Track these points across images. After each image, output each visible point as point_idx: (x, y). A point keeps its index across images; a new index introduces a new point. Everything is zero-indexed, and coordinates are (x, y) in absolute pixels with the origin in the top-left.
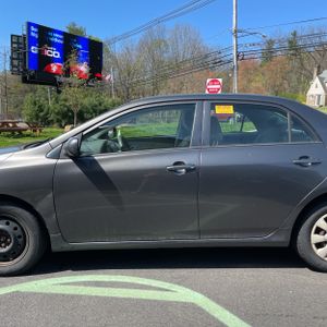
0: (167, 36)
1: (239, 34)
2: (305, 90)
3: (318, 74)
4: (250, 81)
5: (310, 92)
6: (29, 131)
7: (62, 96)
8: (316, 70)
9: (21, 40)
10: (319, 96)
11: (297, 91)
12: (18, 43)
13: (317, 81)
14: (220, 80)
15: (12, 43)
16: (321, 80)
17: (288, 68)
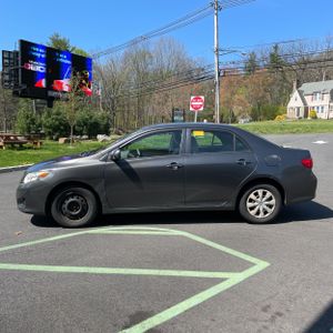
0: (152, 49)
1: (220, 53)
2: (286, 102)
3: (297, 88)
4: (233, 94)
5: (290, 105)
6: (29, 144)
7: (54, 110)
8: (295, 84)
9: (12, 56)
10: (299, 108)
11: (279, 104)
12: (9, 59)
13: (296, 94)
14: (203, 98)
15: (3, 58)
16: (300, 93)
17: (270, 80)
